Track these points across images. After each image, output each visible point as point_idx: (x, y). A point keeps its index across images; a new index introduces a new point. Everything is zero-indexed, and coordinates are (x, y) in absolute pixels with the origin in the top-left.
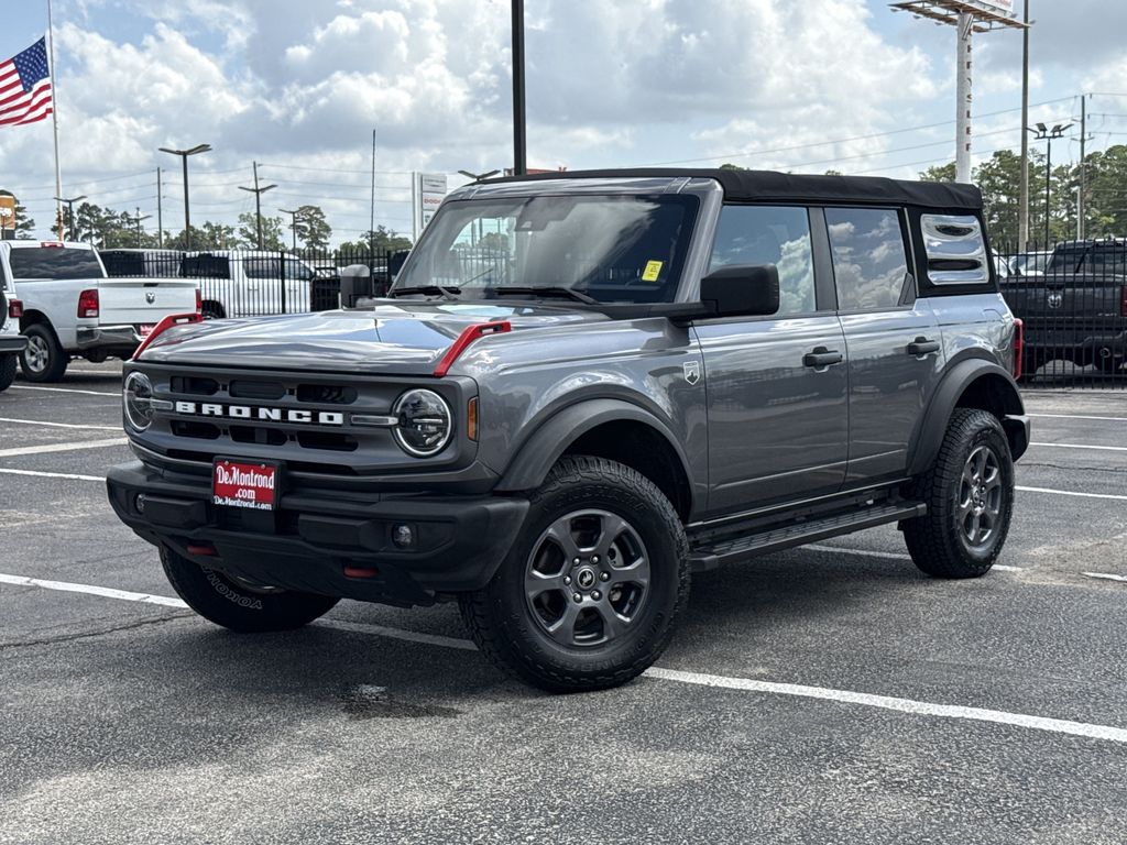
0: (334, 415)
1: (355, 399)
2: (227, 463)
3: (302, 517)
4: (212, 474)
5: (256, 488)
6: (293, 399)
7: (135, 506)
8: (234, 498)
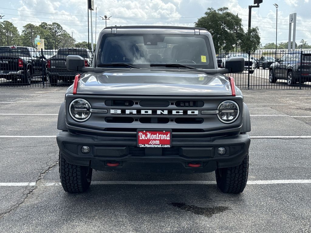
0: (195, 111)
1: (203, 105)
2: (144, 131)
3: (184, 149)
4: (136, 136)
5: (160, 140)
6: (174, 106)
7: (81, 151)
8: (149, 144)
